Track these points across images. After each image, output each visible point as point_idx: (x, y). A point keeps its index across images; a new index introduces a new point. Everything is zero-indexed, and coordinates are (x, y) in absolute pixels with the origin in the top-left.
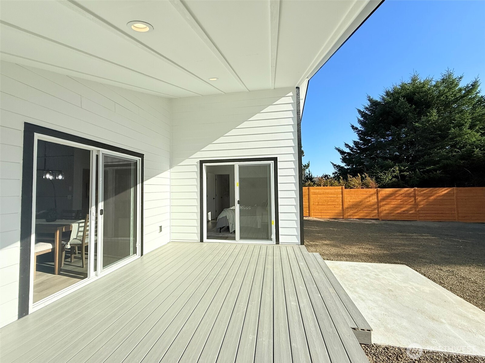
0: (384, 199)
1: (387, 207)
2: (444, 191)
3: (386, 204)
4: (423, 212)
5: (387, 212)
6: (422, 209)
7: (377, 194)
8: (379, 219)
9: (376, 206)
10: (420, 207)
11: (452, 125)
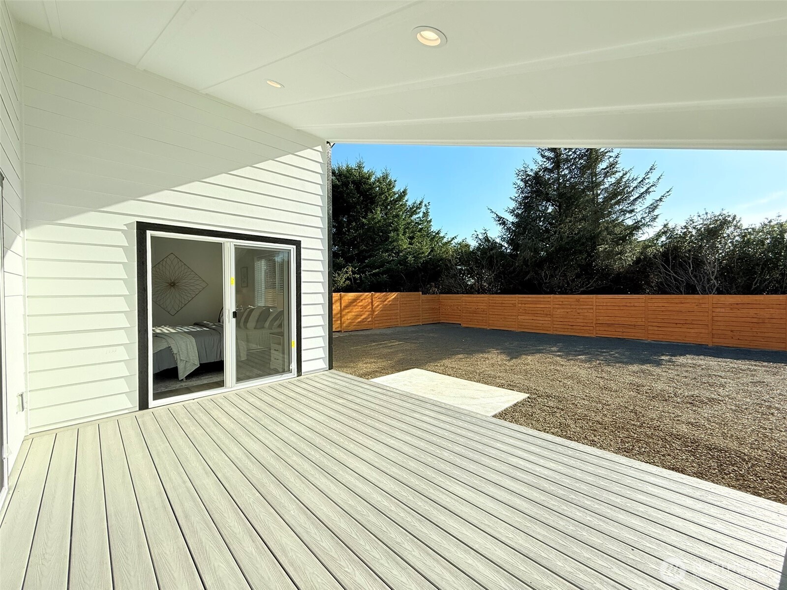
0: (347, 307)
1: (349, 316)
2: (393, 295)
3: (348, 312)
4: (378, 319)
5: (349, 321)
6: (377, 316)
7: (341, 299)
8: (341, 331)
9: (339, 315)
10: (375, 314)
11: (391, 228)
